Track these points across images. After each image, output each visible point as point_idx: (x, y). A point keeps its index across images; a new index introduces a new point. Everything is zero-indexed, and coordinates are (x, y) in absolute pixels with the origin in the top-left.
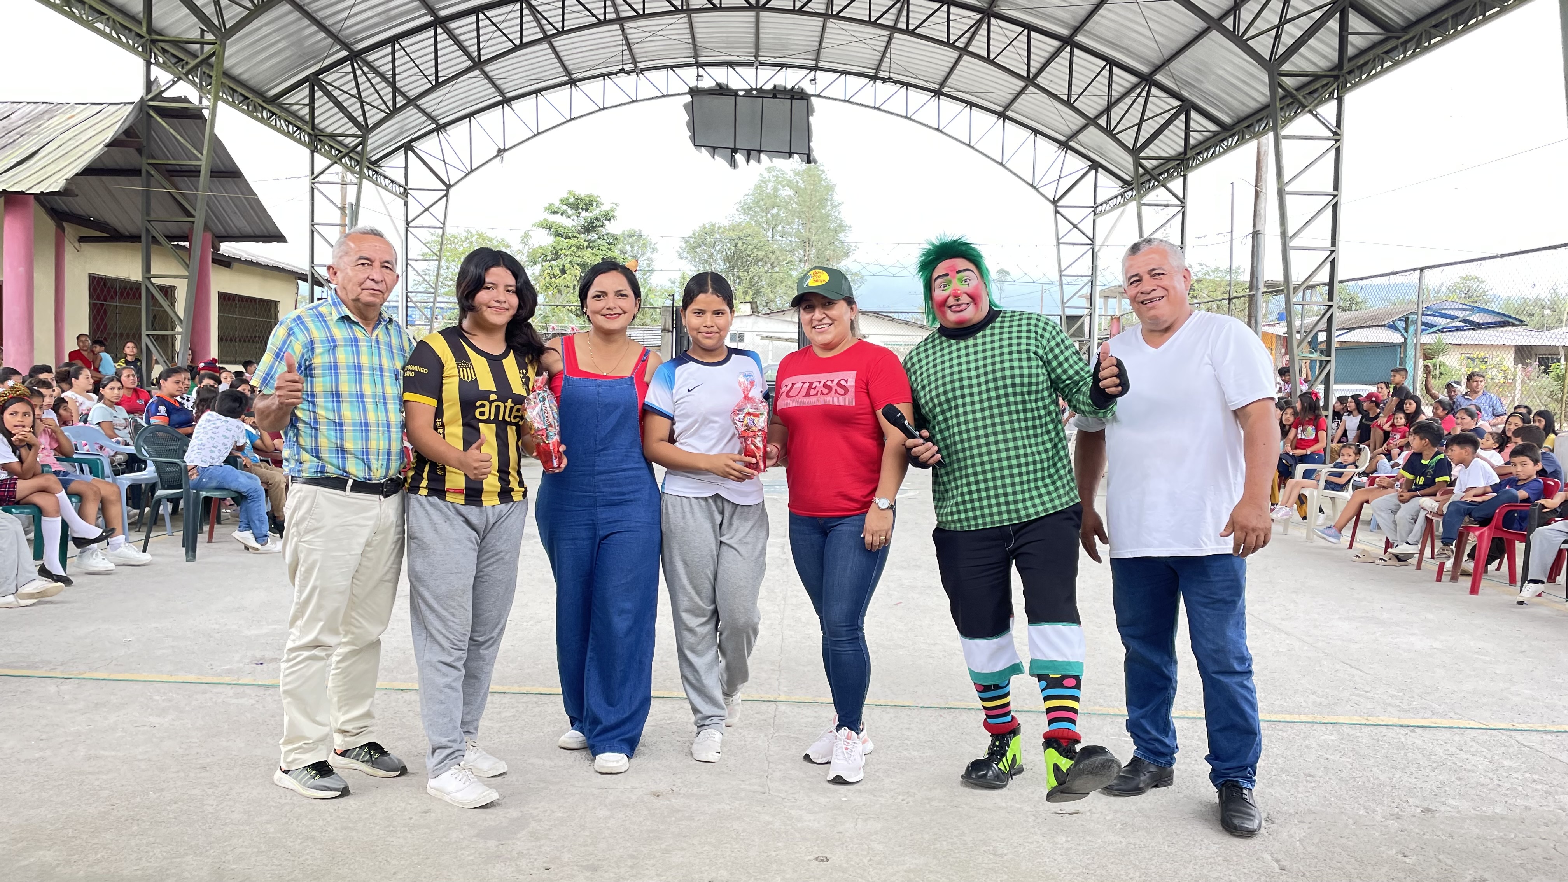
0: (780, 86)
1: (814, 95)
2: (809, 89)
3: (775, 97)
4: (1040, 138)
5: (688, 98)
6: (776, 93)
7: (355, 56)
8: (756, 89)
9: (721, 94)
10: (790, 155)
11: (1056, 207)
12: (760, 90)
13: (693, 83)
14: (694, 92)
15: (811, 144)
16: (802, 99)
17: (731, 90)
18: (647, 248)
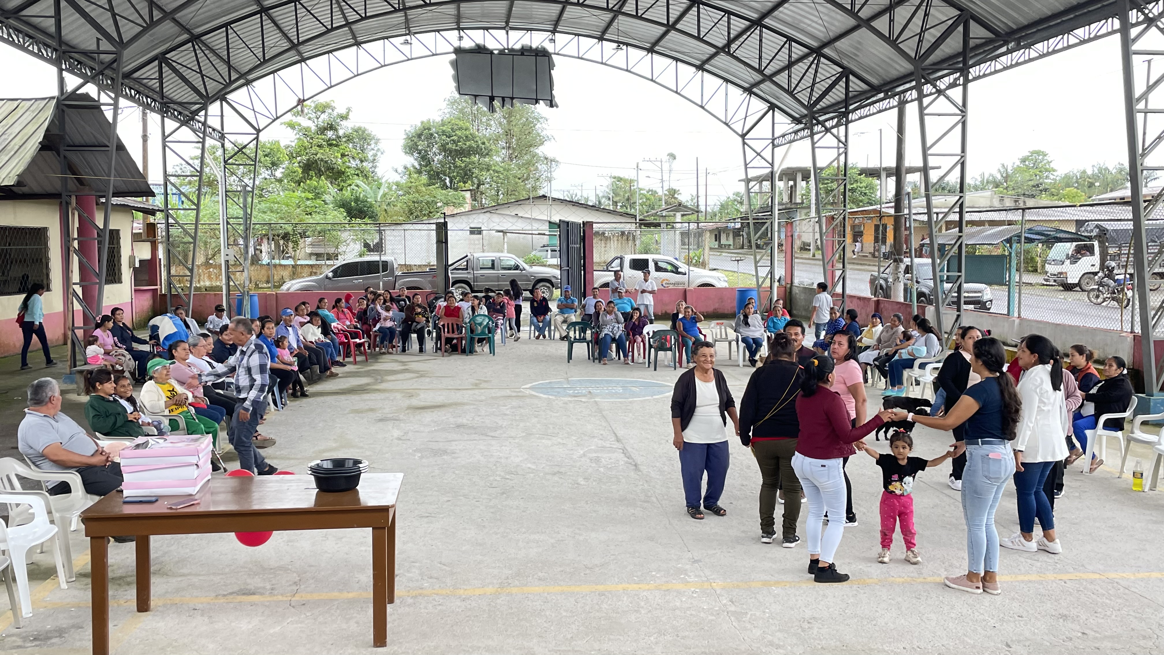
0: (527, 46)
1: (555, 54)
2: (550, 48)
3: (522, 54)
4: (730, 86)
5: (453, 56)
6: (525, 51)
7: (195, 39)
8: (508, 49)
9: (480, 53)
10: (537, 101)
11: (744, 139)
12: (512, 50)
13: (456, 44)
14: (458, 51)
15: (553, 92)
16: (544, 56)
17: (487, 49)
18: (371, 140)
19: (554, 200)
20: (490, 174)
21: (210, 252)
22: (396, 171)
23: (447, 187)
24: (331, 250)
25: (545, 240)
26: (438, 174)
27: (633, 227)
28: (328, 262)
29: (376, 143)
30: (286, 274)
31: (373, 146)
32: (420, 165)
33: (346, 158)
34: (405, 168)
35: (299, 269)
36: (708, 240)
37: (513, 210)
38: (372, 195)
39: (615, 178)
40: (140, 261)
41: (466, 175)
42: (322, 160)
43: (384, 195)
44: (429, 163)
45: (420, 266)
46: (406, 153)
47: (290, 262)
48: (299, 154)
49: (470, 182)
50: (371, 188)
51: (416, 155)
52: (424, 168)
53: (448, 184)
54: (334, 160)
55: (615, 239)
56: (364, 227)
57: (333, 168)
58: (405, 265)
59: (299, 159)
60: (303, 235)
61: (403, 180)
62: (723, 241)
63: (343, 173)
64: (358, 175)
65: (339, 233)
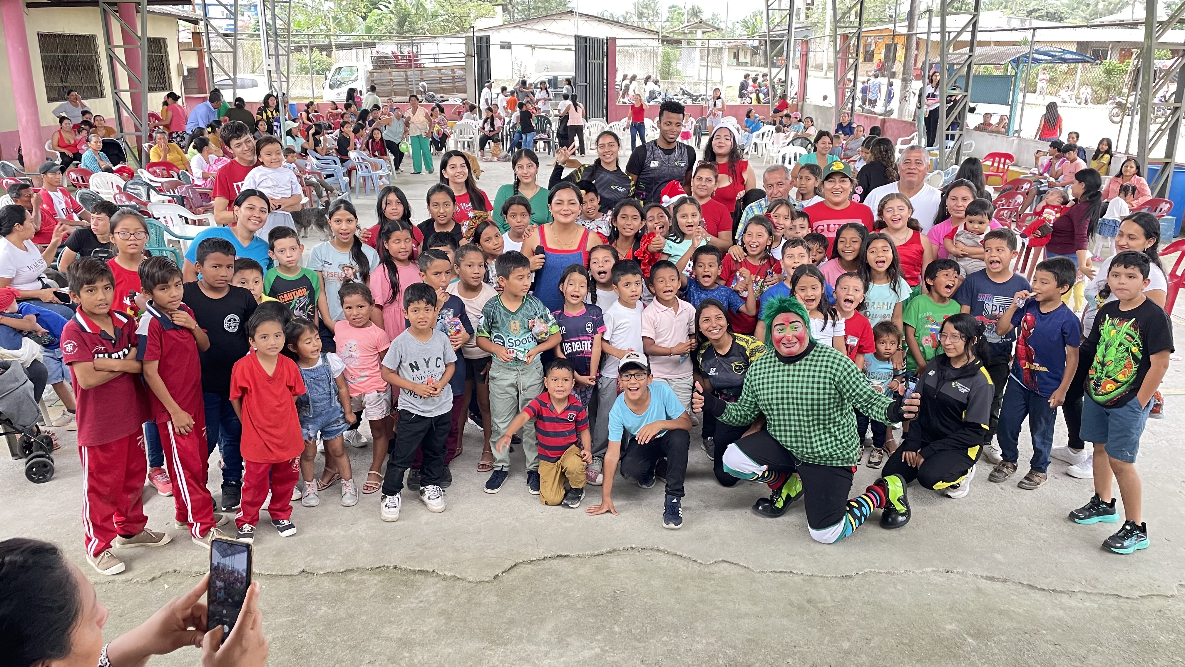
19: (581, 15)
27: (655, 43)
36: (726, 56)
37: (540, 26)
40: (189, 70)
62: (742, 59)
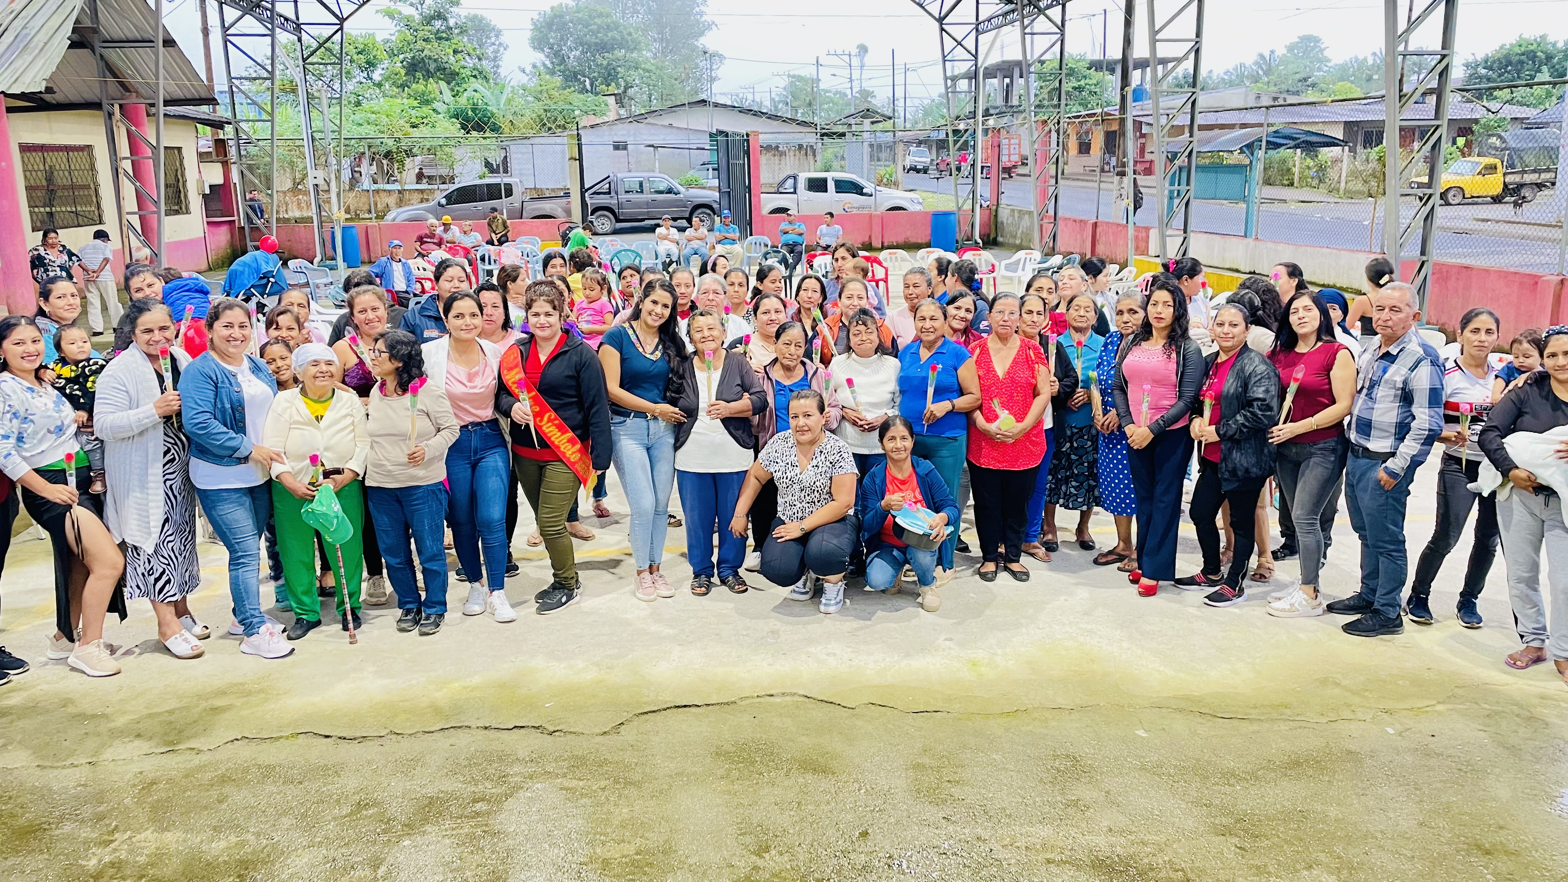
11: (941, 24)
18: (491, 31)
19: (716, 105)
20: (639, 74)
21: (298, 176)
22: (524, 71)
23: (587, 91)
24: (444, 171)
25: (706, 156)
26: (575, 74)
27: (812, 138)
28: (442, 187)
29: (497, 36)
30: (392, 200)
31: (493, 39)
32: (552, 63)
33: (459, 56)
34: (534, 66)
35: (407, 195)
36: (901, 153)
37: (666, 120)
38: (494, 102)
39: (794, 76)
40: (211, 186)
41: (610, 76)
42: (430, 58)
43: (509, 101)
44: (563, 61)
45: (553, 190)
46: (534, 48)
47: (396, 187)
48: (401, 51)
49: (613, 84)
50: (492, 93)
51: (547, 50)
52: (558, 68)
53: (588, 87)
54: (445, 59)
55: (792, 153)
56: (483, 142)
57: (445, 69)
58: (535, 189)
59: (401, 57)
60: (409, 153)
61: (533, 84)
63: (458, 74)
64: (475, 77)
65: (453, 150)
